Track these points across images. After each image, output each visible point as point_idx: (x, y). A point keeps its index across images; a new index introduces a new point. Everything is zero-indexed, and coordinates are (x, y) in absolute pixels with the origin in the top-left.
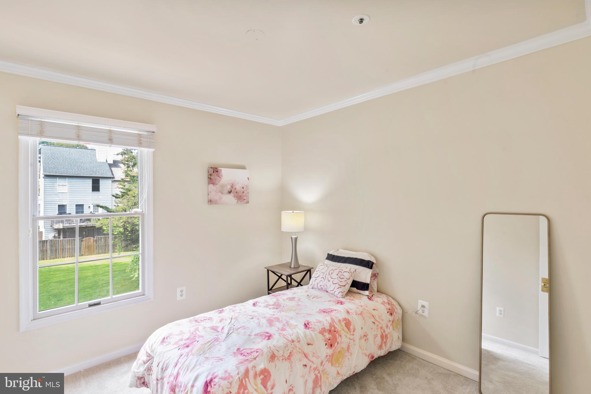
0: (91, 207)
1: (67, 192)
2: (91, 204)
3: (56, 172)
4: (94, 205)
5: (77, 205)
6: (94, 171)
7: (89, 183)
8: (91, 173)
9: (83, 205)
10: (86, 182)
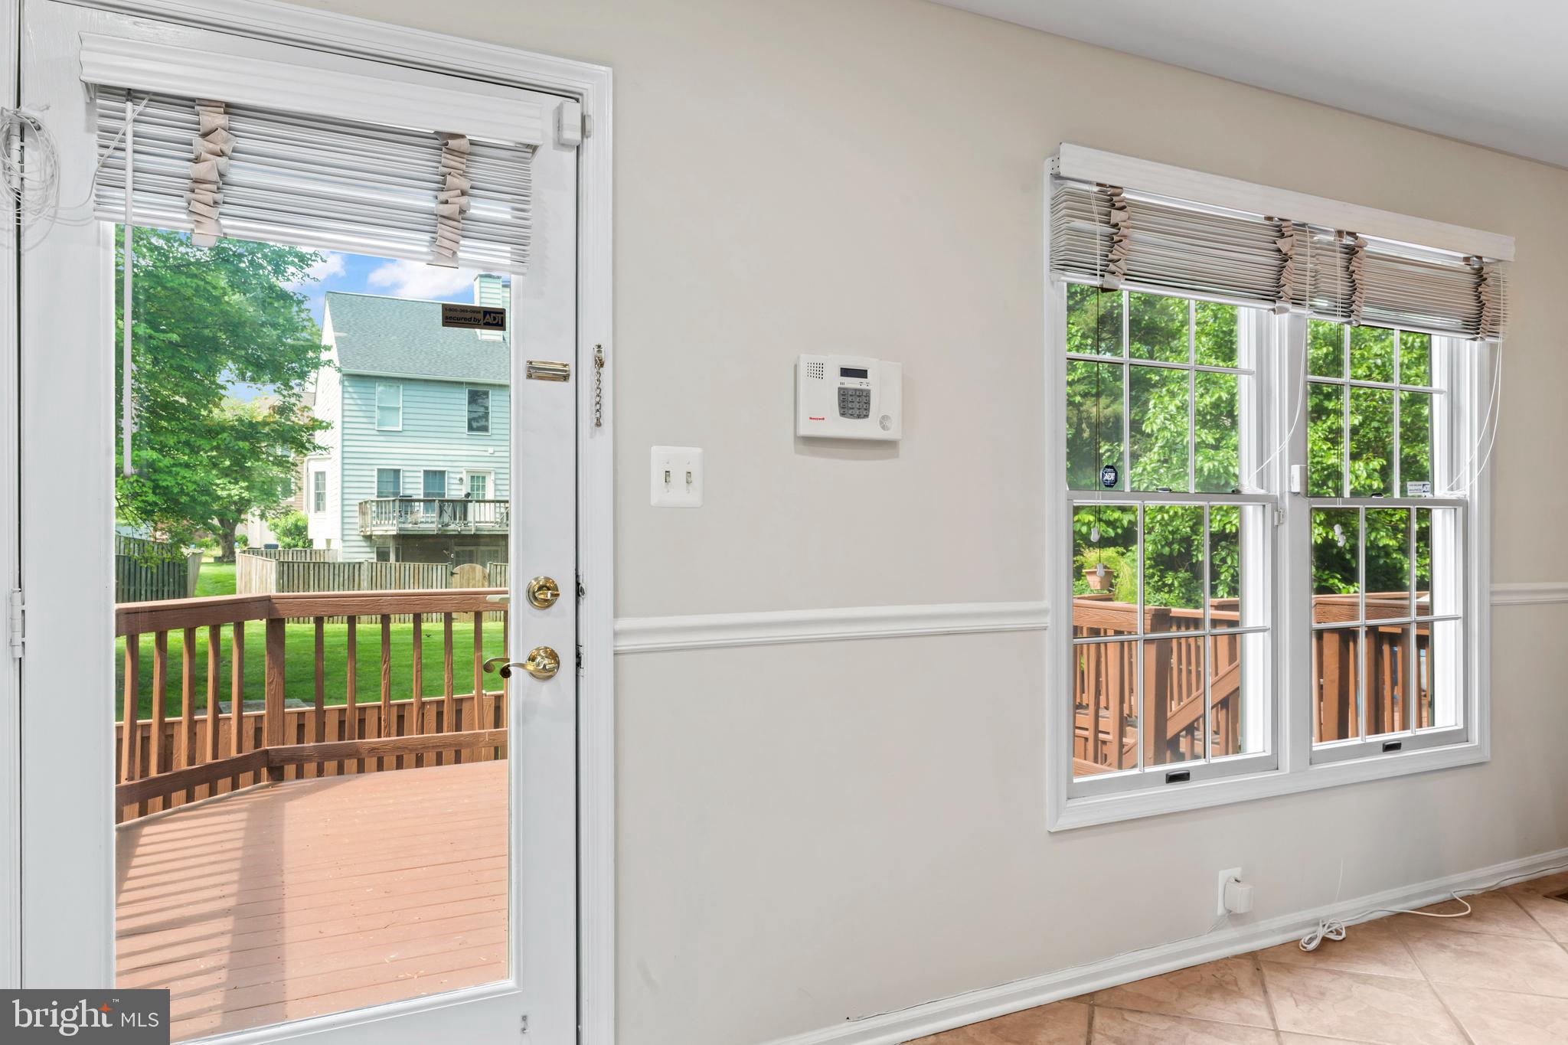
0: (465, 481)
1: (401, 430)
2: (464, 473)
3: (372, 365)
4: (473, 474)
5: (427, 473)
6: (472, 367)
7: (459, 405)
8: (466, 371)
9: (443, 473)
10: (453, 401)
